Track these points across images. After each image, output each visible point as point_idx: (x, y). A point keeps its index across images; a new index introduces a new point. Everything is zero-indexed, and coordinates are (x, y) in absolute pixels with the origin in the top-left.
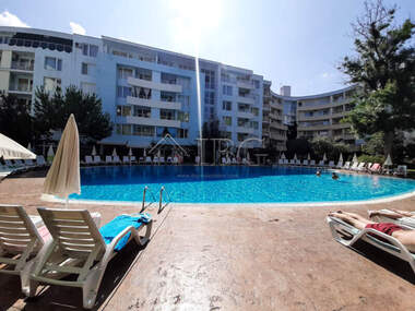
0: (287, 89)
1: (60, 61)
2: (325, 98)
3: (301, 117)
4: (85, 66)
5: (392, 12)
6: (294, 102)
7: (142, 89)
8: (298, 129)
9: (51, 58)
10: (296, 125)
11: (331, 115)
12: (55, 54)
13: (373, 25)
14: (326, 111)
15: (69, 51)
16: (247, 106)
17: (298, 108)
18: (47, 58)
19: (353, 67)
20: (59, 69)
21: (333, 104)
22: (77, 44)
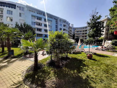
0: (72, 25)
1: (12, 11)
2: (81, 28)
3: (76, 33)
4: (20, 14)
5: (97, 13)
6: (74, 29)
7: (39, 23)
8: (75, 35)
9: (9, 10)
10: (74, 35)
11: (82, 32)
12: (10, 9)
13: (93, 15)
14: (81, 31)
15: (15, 8)
16: (65, 29)
17: (75, 30)
18: (7, 10)
19: (89, 23)
20: (12, 14)
21: (82, 30)
22: (18, 6)
